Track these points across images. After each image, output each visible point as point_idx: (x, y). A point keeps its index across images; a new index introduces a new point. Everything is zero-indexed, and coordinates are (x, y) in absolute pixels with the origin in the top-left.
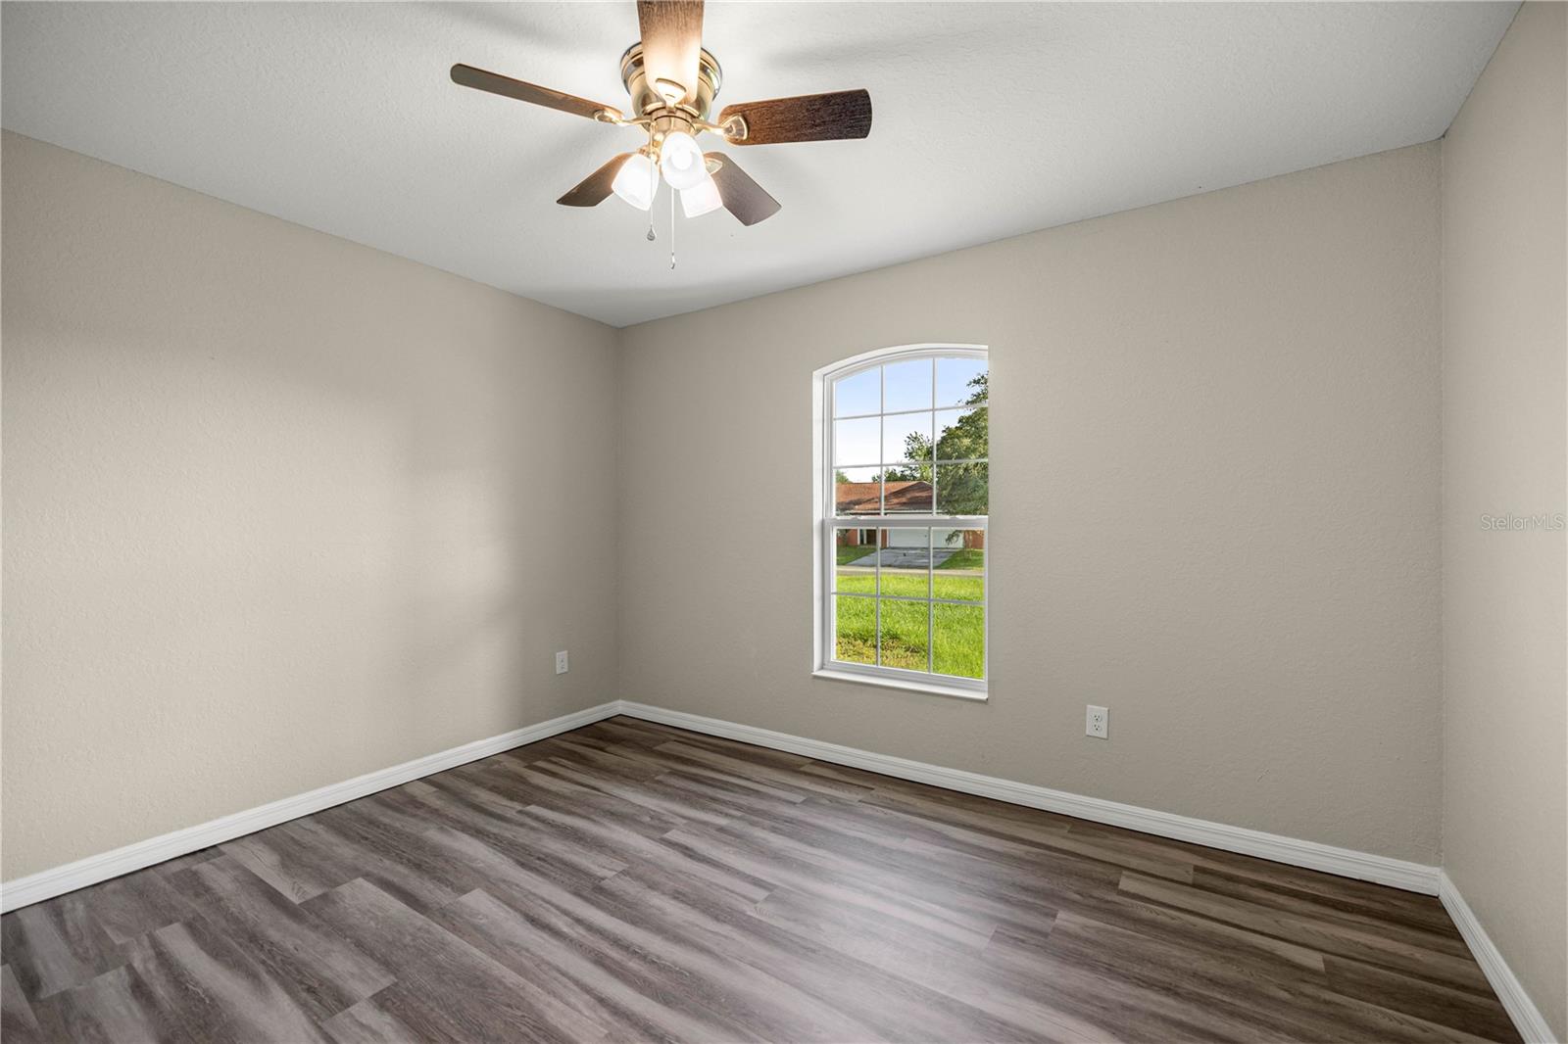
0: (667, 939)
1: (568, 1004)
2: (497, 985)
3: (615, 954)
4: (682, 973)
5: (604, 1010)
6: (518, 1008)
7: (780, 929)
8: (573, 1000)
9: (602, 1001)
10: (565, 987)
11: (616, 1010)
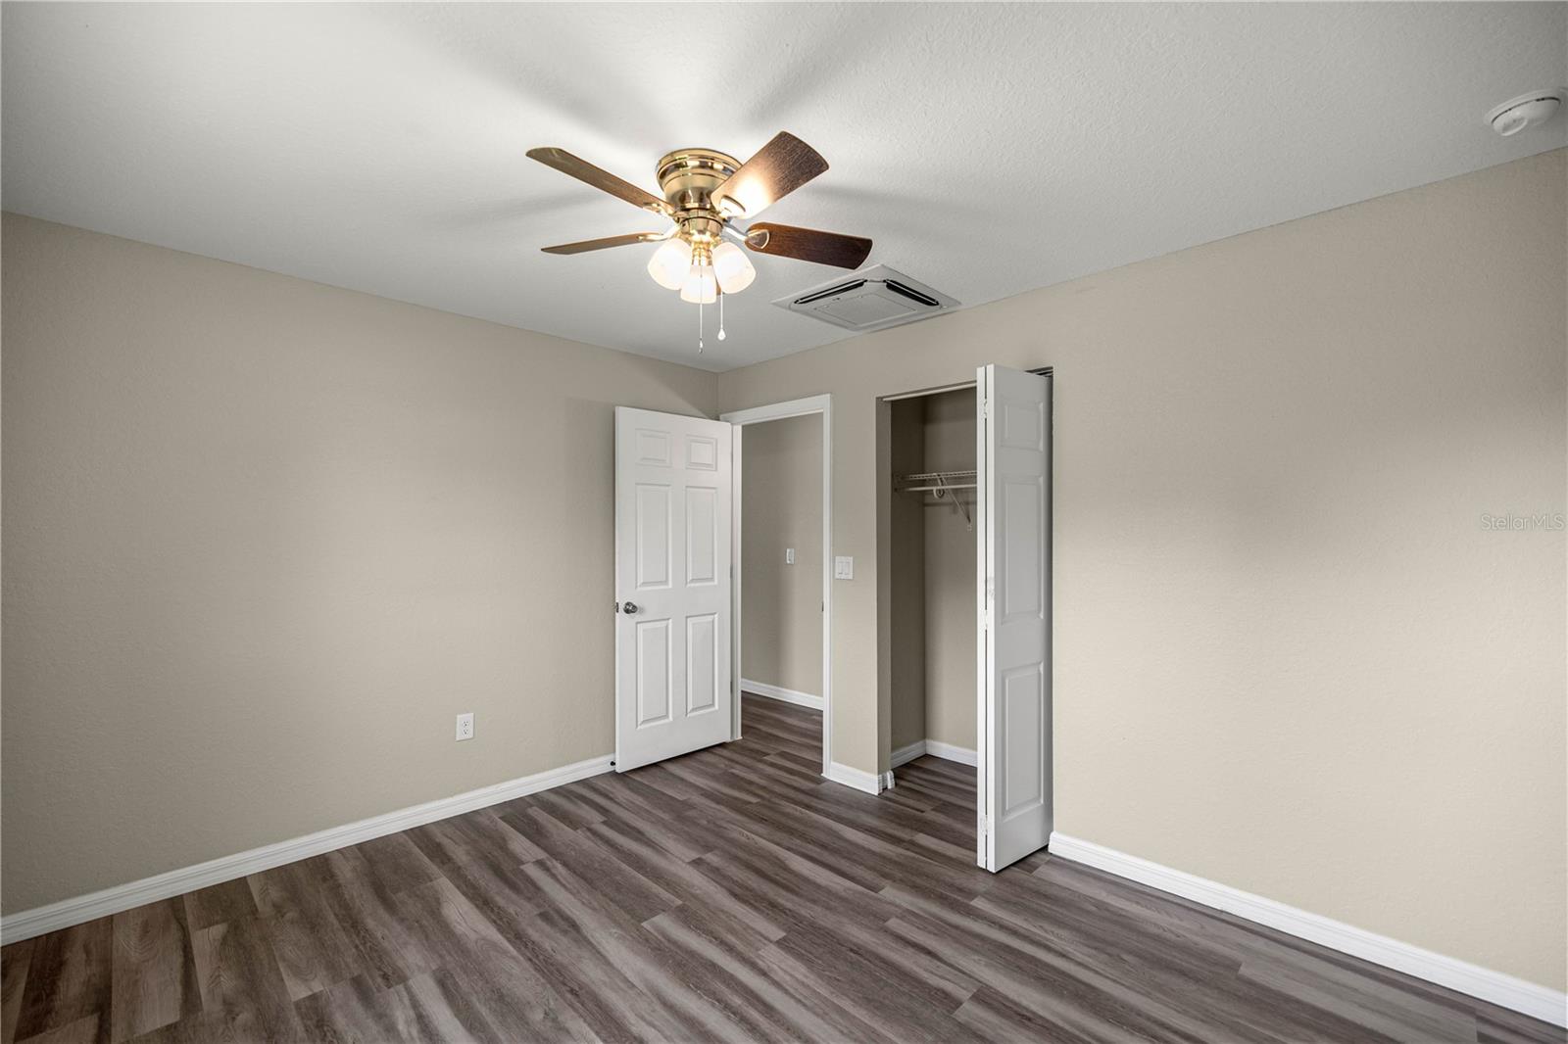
0: (702, 1025)
1: (791, 975)
2: (856, 999)
3: (754, 1015)
4: (696, 987)
5: (762, 967)
6: (830, 977)
7: (585, 1021)
8: (788, 978)
9: (764, 974)
10: (796, 990)
11: (753, 966)
